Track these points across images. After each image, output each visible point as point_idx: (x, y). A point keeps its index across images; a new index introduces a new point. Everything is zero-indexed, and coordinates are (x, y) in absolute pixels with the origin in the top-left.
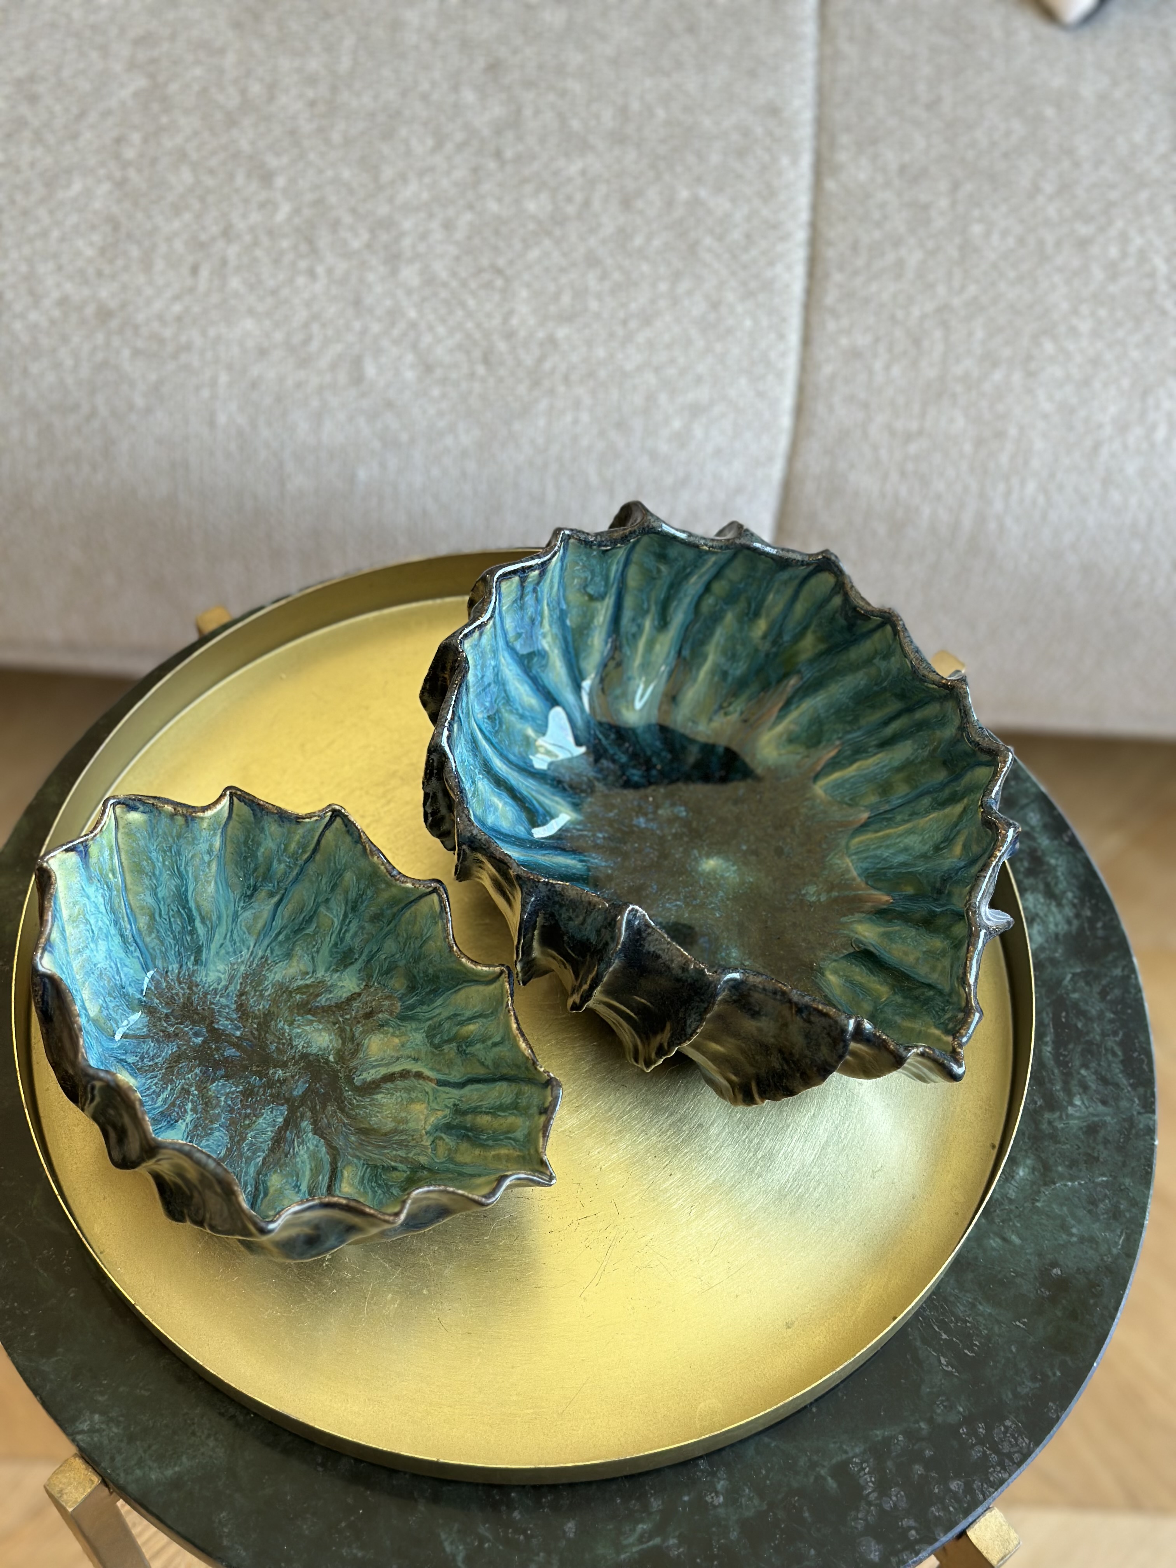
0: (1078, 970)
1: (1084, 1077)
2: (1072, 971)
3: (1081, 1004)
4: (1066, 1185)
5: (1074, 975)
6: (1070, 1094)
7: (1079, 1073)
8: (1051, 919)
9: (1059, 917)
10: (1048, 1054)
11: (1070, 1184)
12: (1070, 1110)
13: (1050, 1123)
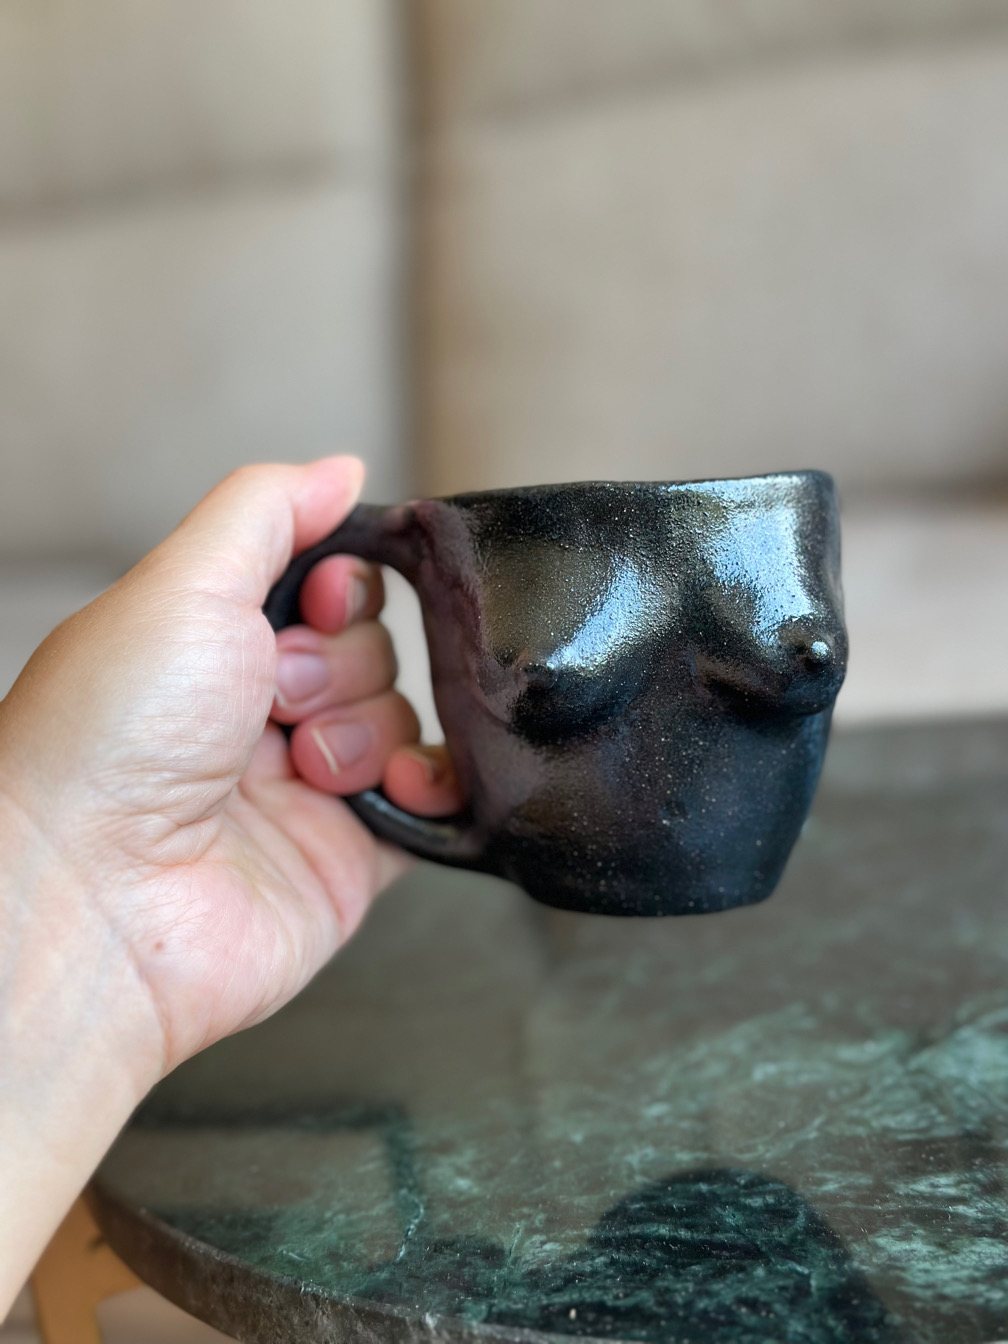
0: (813, 1283)
1: (593, 1259)
2: (814, 1275)
3: (740, 1276)
4: (417, 1217)
5: (808, 1277)
6: (566, 1241)
7: (601, 1255)
8: (942, 1267)
9: (947, 1276)
10: (655, 1229)
11: (417, 1221)
12: (537, 1238)
13: (530, 1216)
